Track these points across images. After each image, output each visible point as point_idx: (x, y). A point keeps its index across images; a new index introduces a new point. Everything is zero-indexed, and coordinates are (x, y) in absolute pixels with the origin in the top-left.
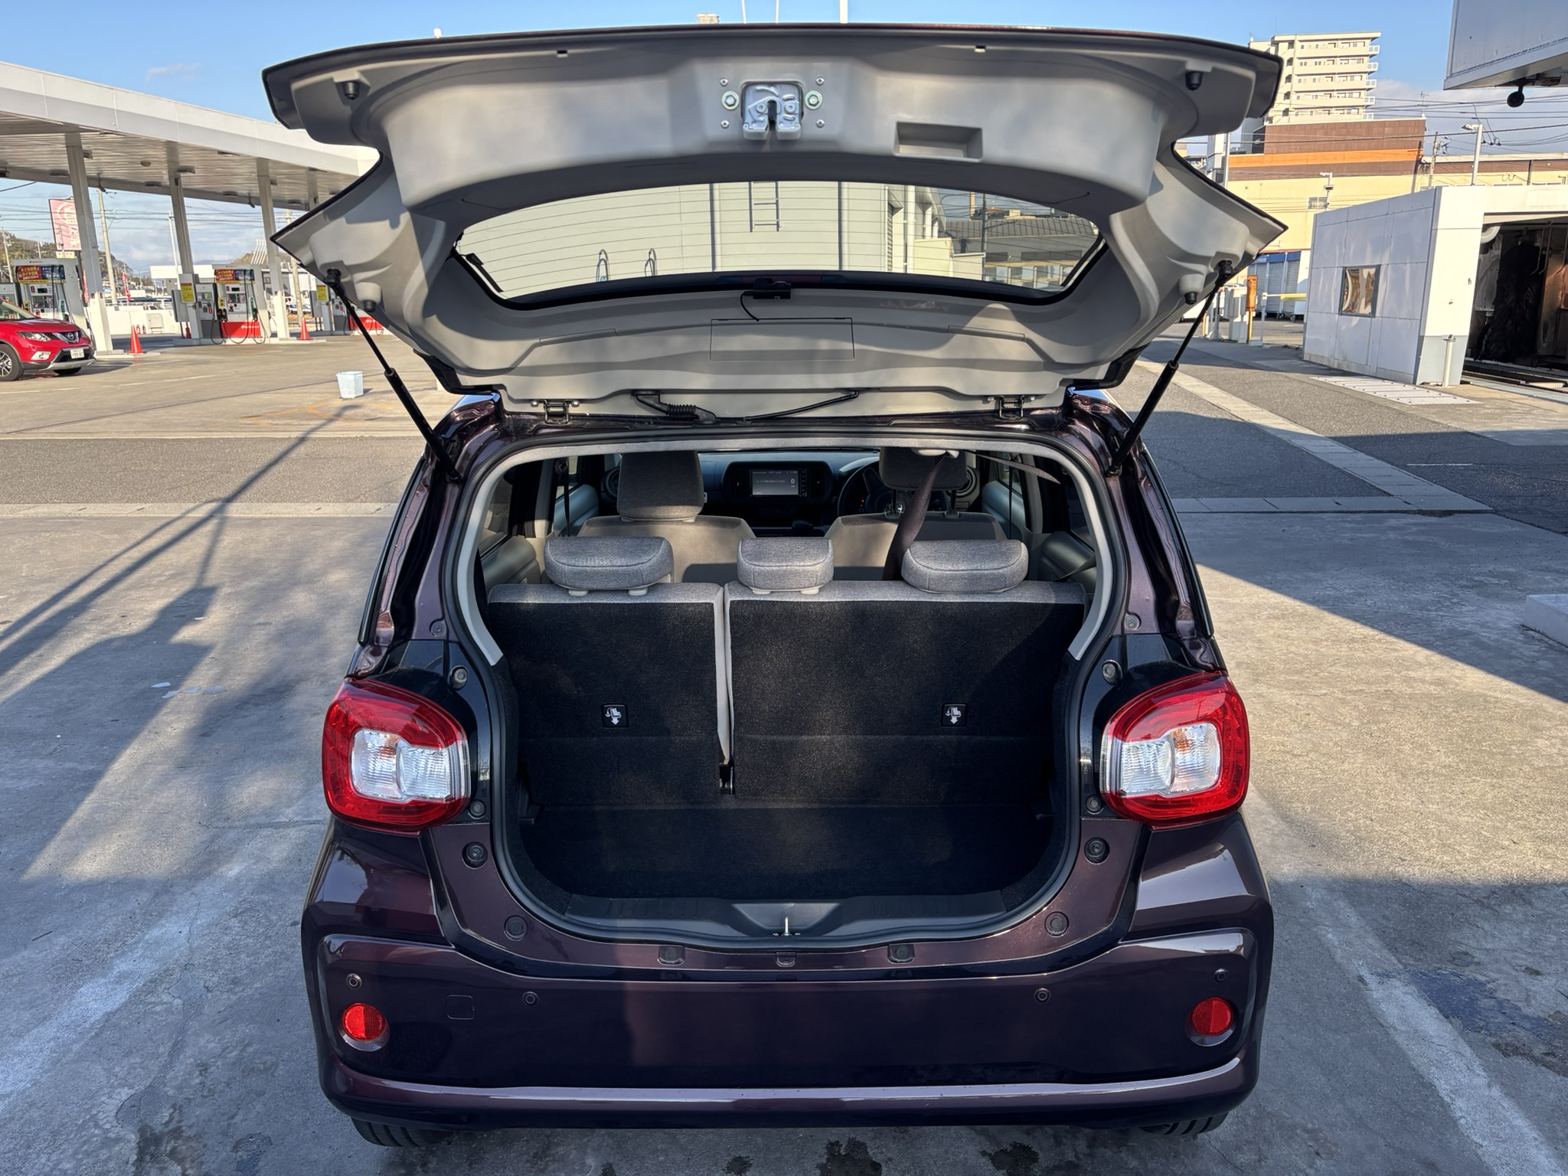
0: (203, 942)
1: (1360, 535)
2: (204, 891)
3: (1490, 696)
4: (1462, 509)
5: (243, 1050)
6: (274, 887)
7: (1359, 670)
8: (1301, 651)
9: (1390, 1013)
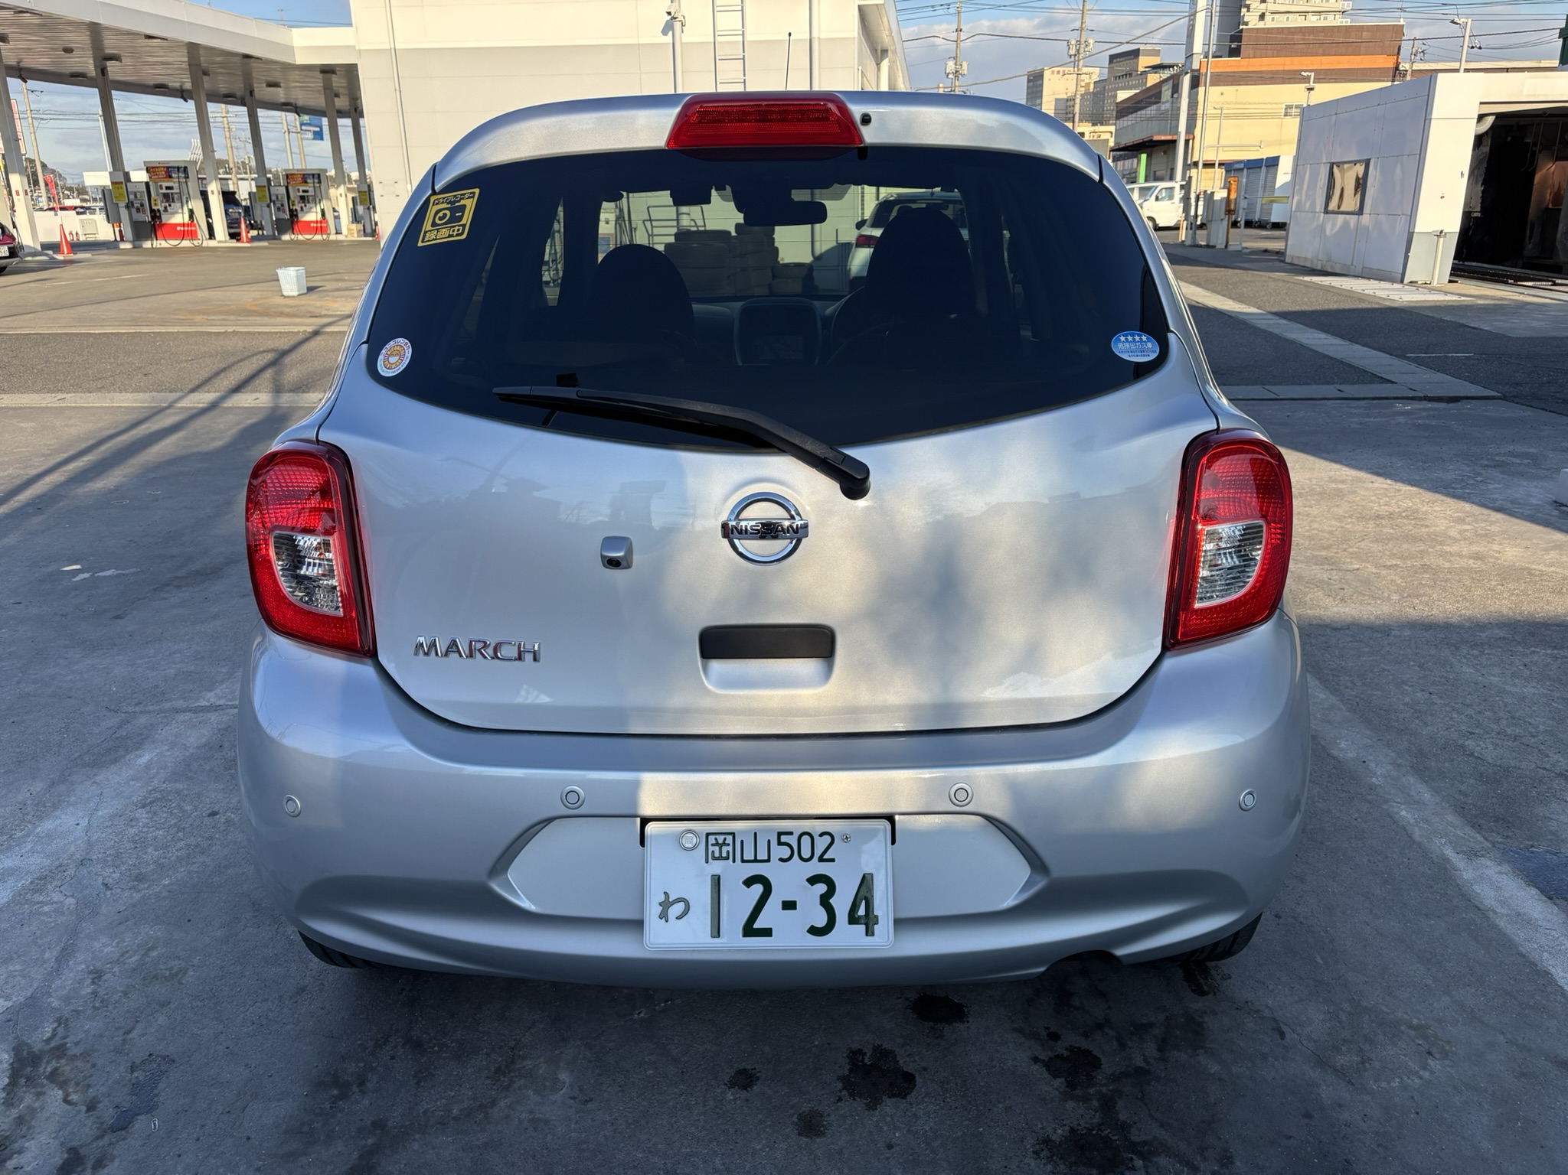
0: (103, 835)
1: (1368, 420)
2: (108, 779)
3: (1534, 569)
4: (1470, 395)
5: (146, 954)
6: (189, 774)
7: (1390, 546)
8: (1325, 527)
9: (1486, 895)
